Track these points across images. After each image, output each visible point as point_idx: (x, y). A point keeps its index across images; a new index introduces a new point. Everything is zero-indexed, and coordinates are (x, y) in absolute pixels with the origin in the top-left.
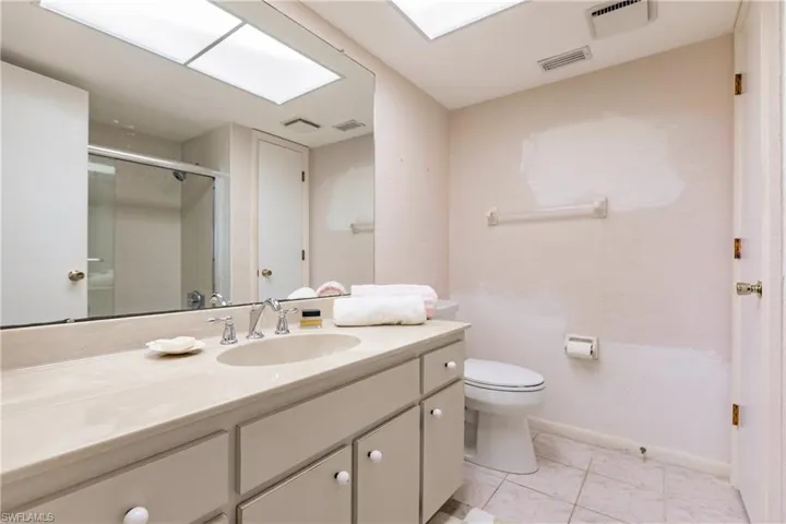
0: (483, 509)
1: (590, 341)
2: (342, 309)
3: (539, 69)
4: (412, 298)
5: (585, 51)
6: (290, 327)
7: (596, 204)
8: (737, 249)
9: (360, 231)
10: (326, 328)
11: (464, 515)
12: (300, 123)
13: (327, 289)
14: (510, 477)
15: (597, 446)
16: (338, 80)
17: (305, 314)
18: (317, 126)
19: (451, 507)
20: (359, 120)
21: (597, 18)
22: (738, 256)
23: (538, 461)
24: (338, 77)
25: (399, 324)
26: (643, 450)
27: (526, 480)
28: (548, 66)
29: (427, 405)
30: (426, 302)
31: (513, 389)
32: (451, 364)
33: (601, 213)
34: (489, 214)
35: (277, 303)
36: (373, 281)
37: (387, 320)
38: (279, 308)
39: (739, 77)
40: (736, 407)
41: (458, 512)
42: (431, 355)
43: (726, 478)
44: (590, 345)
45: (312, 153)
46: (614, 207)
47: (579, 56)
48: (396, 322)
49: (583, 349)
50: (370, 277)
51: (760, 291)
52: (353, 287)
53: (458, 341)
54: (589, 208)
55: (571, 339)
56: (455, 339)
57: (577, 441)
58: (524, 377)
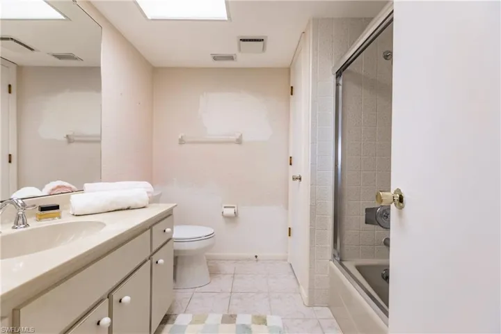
0: (185, 312)
1: (234, 207)
2: (78, 201)
3: (211, 59)
4: (137, 191)
5: (234, 57)
6: (29, 221)
7: (238, 137)
8: (291, 161)
9: (74, 141)
10: (65, 218)
11: (174, 320)
12: (12, 42)
13: (59, 187)
14: (196, 290)
15: (237, 260)
16: (62, 20)
17: (43, 209)
18: (32, 49)
19: (166, 319)
20: (77, 55)
21: (242, 42)
22: (291, 164)
23: (210, 276)
24: (62, 17)
25: (128, 209)
26: (256, 257)
27: (206, 288)
28: (216, 58)
29: (154, 258)
30: (148, 193)
31: (199, 239)
32: (168, 230)
33: (239, 141)
34: (180, 137)
35: (20, 201)
36: (100, 180)
37: (120, 207)
38: (24, 205)
39: (292, 87)
40: (290, 228)
41: (170, 321)
42: (156, 226)
43: (286, 260)
44: (233, 209)
45: (20, 69)
46: (245, 139)
47: (231, 58)
48: (126, 207)
49: (230, 212)
50: (96, 176)
51: (300, 179)
52: (86, 185)
53: (170, 215)
54: (234, 138)
55: (225, 207)
56: (168, 214)
57: (228, 260)
58: (203, 231)
